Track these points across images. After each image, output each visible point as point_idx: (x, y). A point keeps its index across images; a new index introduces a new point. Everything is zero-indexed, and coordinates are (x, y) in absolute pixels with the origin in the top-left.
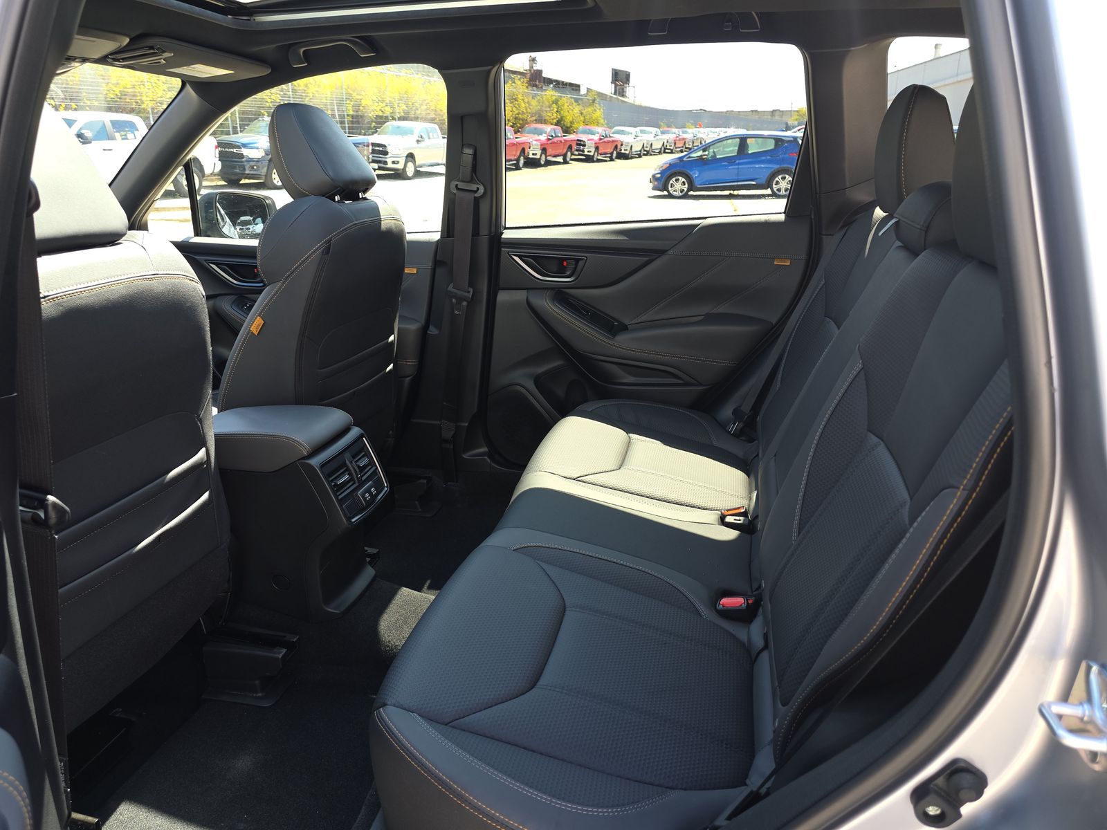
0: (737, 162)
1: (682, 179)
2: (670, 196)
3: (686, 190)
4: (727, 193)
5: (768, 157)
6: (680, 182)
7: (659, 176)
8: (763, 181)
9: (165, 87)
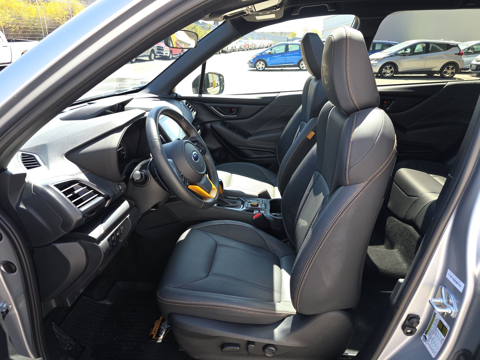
0: (285, 55)
1: (262, 63)
2: (257, 70)
3: (264, 67)
4: (280, 69)
5: (298, 53)
6: (261, 64)
7: (252, 61)
8: (296, 63)
9: (9, 16)
